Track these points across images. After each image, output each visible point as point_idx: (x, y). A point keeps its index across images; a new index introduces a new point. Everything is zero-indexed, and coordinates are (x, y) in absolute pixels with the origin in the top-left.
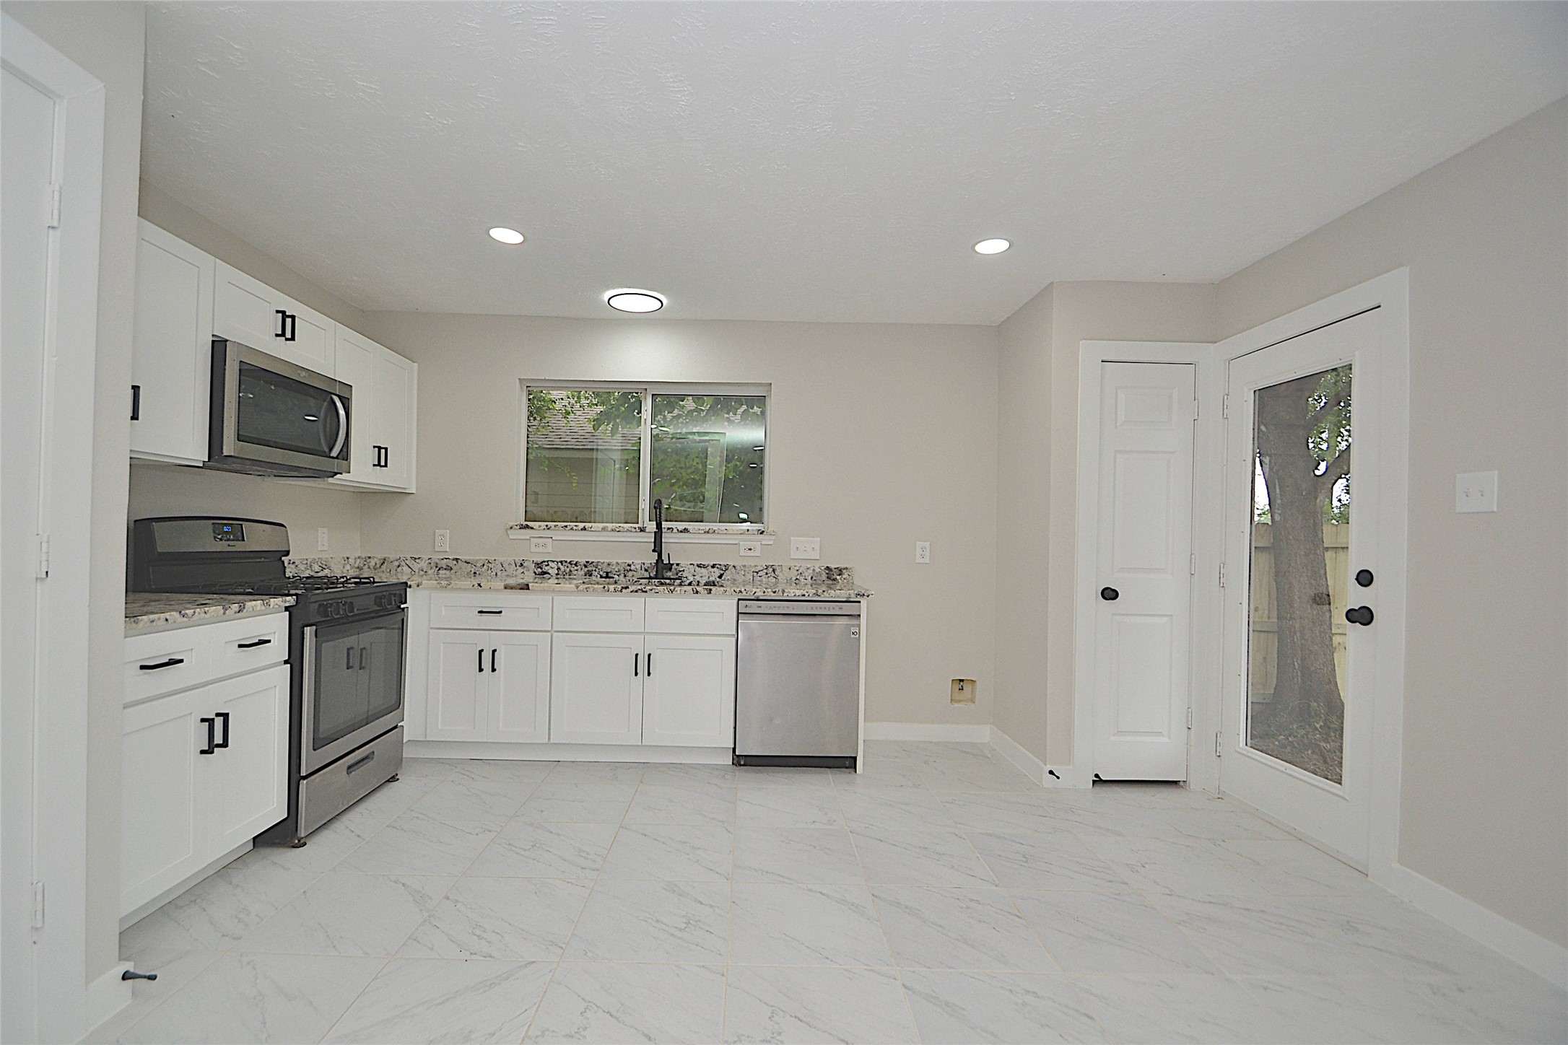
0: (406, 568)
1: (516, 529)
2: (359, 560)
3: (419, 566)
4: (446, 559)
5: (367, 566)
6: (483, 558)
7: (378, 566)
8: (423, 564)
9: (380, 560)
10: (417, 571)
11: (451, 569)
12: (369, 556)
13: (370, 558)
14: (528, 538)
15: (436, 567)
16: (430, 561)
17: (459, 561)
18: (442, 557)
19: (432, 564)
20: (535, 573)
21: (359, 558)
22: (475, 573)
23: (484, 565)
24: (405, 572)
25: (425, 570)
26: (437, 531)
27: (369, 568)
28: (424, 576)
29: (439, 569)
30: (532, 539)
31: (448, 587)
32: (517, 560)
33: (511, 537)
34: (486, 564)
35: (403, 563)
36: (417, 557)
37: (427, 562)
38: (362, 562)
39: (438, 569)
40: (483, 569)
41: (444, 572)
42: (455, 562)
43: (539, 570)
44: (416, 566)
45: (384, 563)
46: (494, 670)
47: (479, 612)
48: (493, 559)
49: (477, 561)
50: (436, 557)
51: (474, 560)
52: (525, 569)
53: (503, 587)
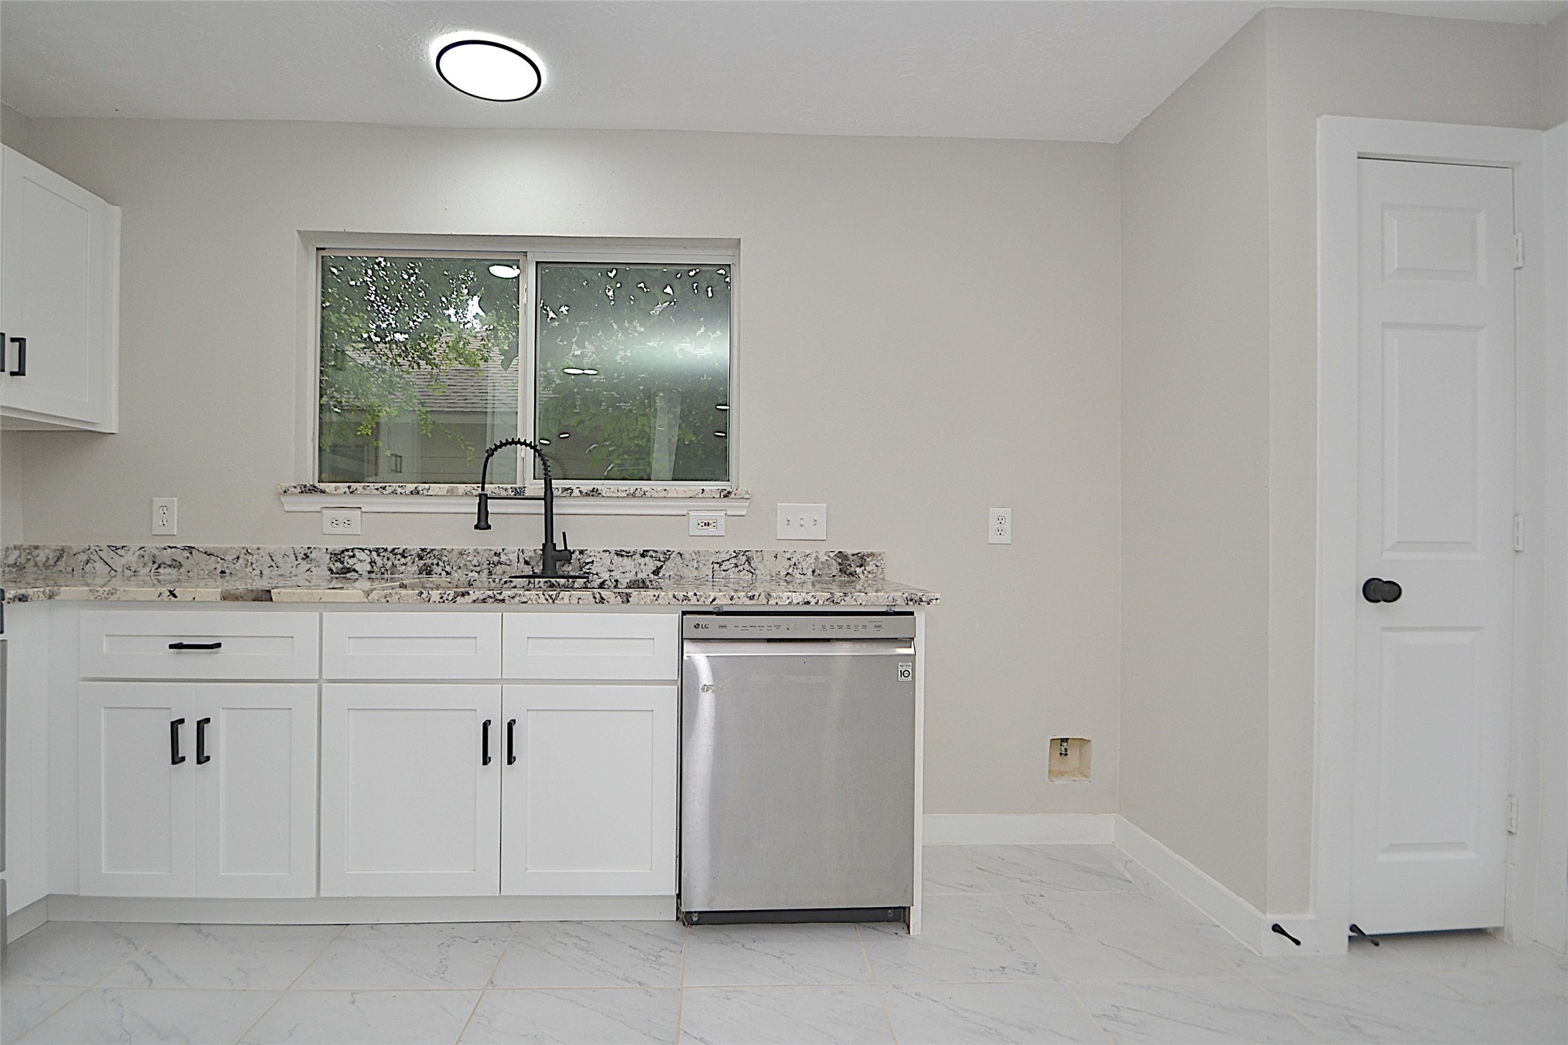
0: (99, 565)
1: (293, 494)
2: (17, 553)
3: (123, 561)
4: (171, 548)
5: (32, 563)
6: (236, 546)
7: (51, 562)
8: (131, 558)
9: (56, 550)
10: (119, 570)
11: (181, 565)
12: (36, 544)
13: (36, 548)
14: (319, 509)
15: (154, 562)
16: (142, 552)
17: (194, 552)
18: (163, 546)
19: (146, 558)
20: (330, 570)
21: (15, 548)
22: (223, 572)
23: (238, 558)
24: (99, 572)
25: (133, 569)
26: (154, 498)
27: (36, 565)
28: (133, 578)
29: (159, 567)
30: (325, 511)
31: (112, 598)
32: (297, 547)
33: (286, 509)
34: (242, 555)
35: (95, 557)
36: (119, 545)
37: (138, 553)
38: (24, 555)
39: (156, 566)
40: (238, 565)
41: (168, 570)
42: (186, 554)
43: (339, 565)
44: (117, 562)
45: (61, 556)
46: (202, 759)
47: (172, 647)
48: (255, 546)
49: (226, 551)
50: (153, 545)
51: (220, 549)
52: (314, 563)
53: (219, 599)
